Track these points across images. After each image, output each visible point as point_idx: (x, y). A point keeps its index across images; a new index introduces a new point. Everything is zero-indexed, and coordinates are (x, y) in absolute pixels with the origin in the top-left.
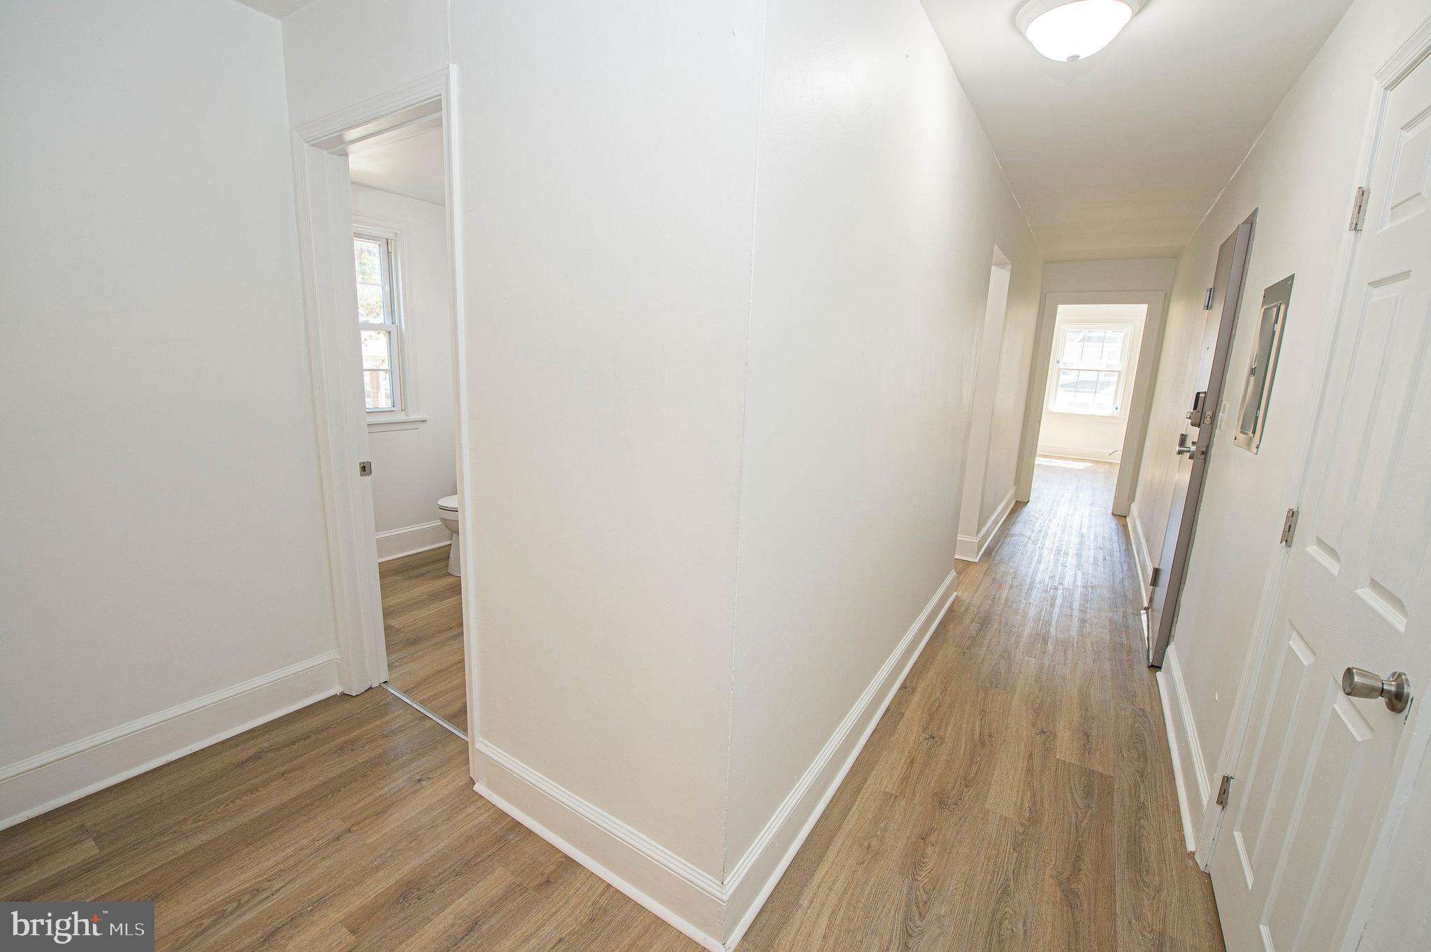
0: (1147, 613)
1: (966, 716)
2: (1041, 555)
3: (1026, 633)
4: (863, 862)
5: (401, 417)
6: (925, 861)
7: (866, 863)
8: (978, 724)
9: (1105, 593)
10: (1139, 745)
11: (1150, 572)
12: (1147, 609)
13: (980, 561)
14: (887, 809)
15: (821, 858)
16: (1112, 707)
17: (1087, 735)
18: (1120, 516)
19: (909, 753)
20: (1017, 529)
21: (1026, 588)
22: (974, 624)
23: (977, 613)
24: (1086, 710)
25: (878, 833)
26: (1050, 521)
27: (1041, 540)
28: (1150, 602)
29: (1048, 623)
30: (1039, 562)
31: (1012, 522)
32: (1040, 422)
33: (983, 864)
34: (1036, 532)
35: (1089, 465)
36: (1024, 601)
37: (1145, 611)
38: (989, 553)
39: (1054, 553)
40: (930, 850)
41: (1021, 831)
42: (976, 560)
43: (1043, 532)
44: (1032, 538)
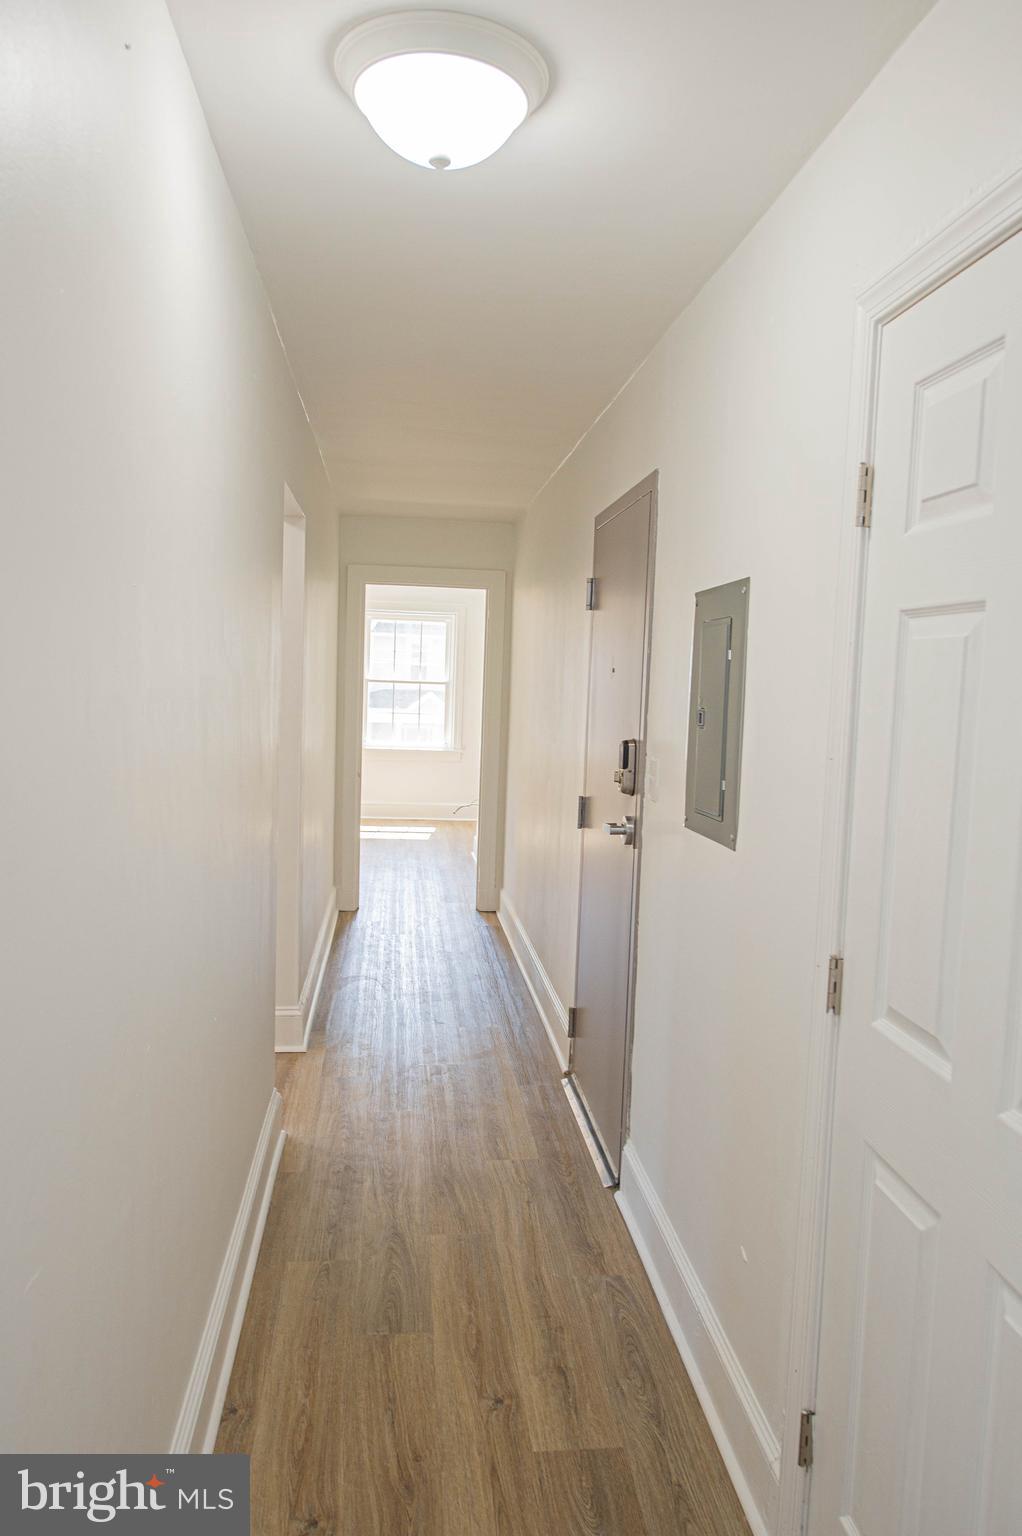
0: (571, 1082)
1: (363, 1427)
2: (400, 1009)
3: (417, 1182)
8: (388, 1441)
9: (508, 1061)
10: (636, 1357)
11: (561, 1012)
12: (568, 1075)
13: (309, 1046)
16: (579, 1292)
17: (562, 1371)
18: (488, 913)
20: (351, 970)
21: (395, 1084)
22: (329, 1191)
23: (330, 1165)
24: (547, 1316)
26: (398, 941)
27: (393, 981)
28: (570, 1062)
30: (402, 1024)
31: (342, 953)
34: (382, 967)
35: (432, 829)
36: (398, 1114)
37: (566, 1080)
38: (319, 1027)
39: (418, 1000)
42: (303, 1048)
43: (393, 963)
44: (380, 978)
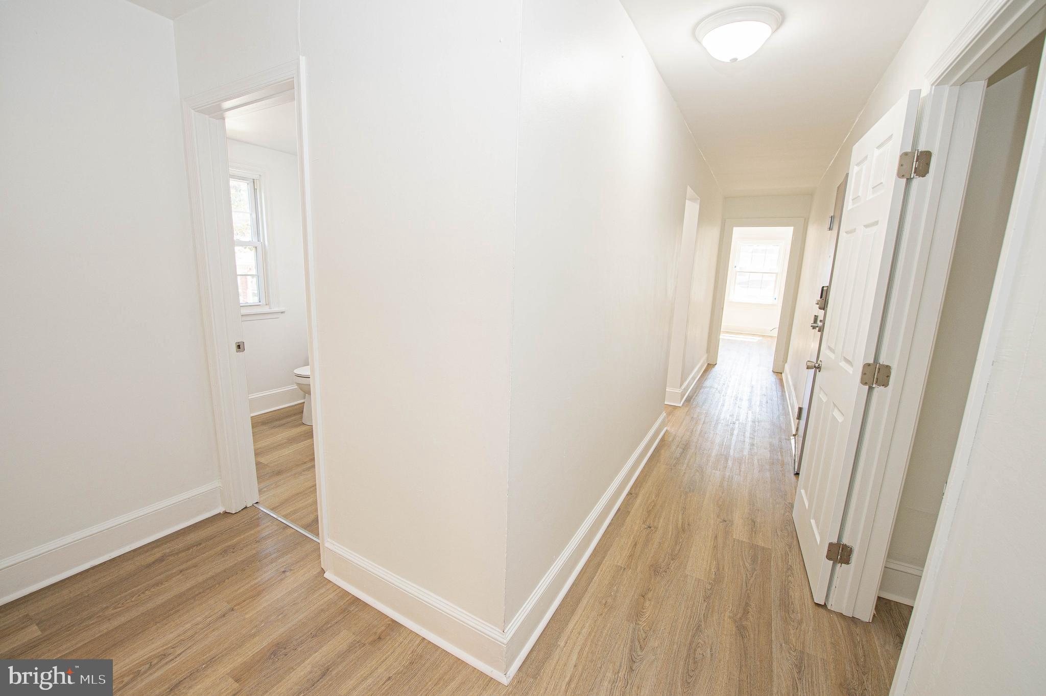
0: (795, 438)
1: (672, 511)
2: (724, 401)
3: (713, 454)
4: (602, 614)
5: (266, 309)
6: (644, 611)
7: (604, 614)
8: (680, 518)
9: (767, 425)
10: (788, 528)
11: (796, 410)
12: (794, 435)
13: (683, 405)
14: (618, 577)
15: (573, 612)
16: (771, 502)
17: (753, 522)
18: (778, 373)
19: (633, 538)
20: (708, 383)
21: (714, 423)
22: (678, 449)
23: (681, 441)
24: (754, 505)
25: (612, 594)
26: (730, 377)
27: (724, 390)
28: (796, 432)
29: (729, 447)
30: (723, 405)
31: (705, 378)
32: (723, 308)
33: (683, 611)
34: (721, 385)
36: (712, 432)
37: (791, 437)
38: (689, 400)
39: (733, 398)
40: (647, 603)
41: (709, 588)
42: (680, 405)
43: (726, 385)
44: (719, 389)
